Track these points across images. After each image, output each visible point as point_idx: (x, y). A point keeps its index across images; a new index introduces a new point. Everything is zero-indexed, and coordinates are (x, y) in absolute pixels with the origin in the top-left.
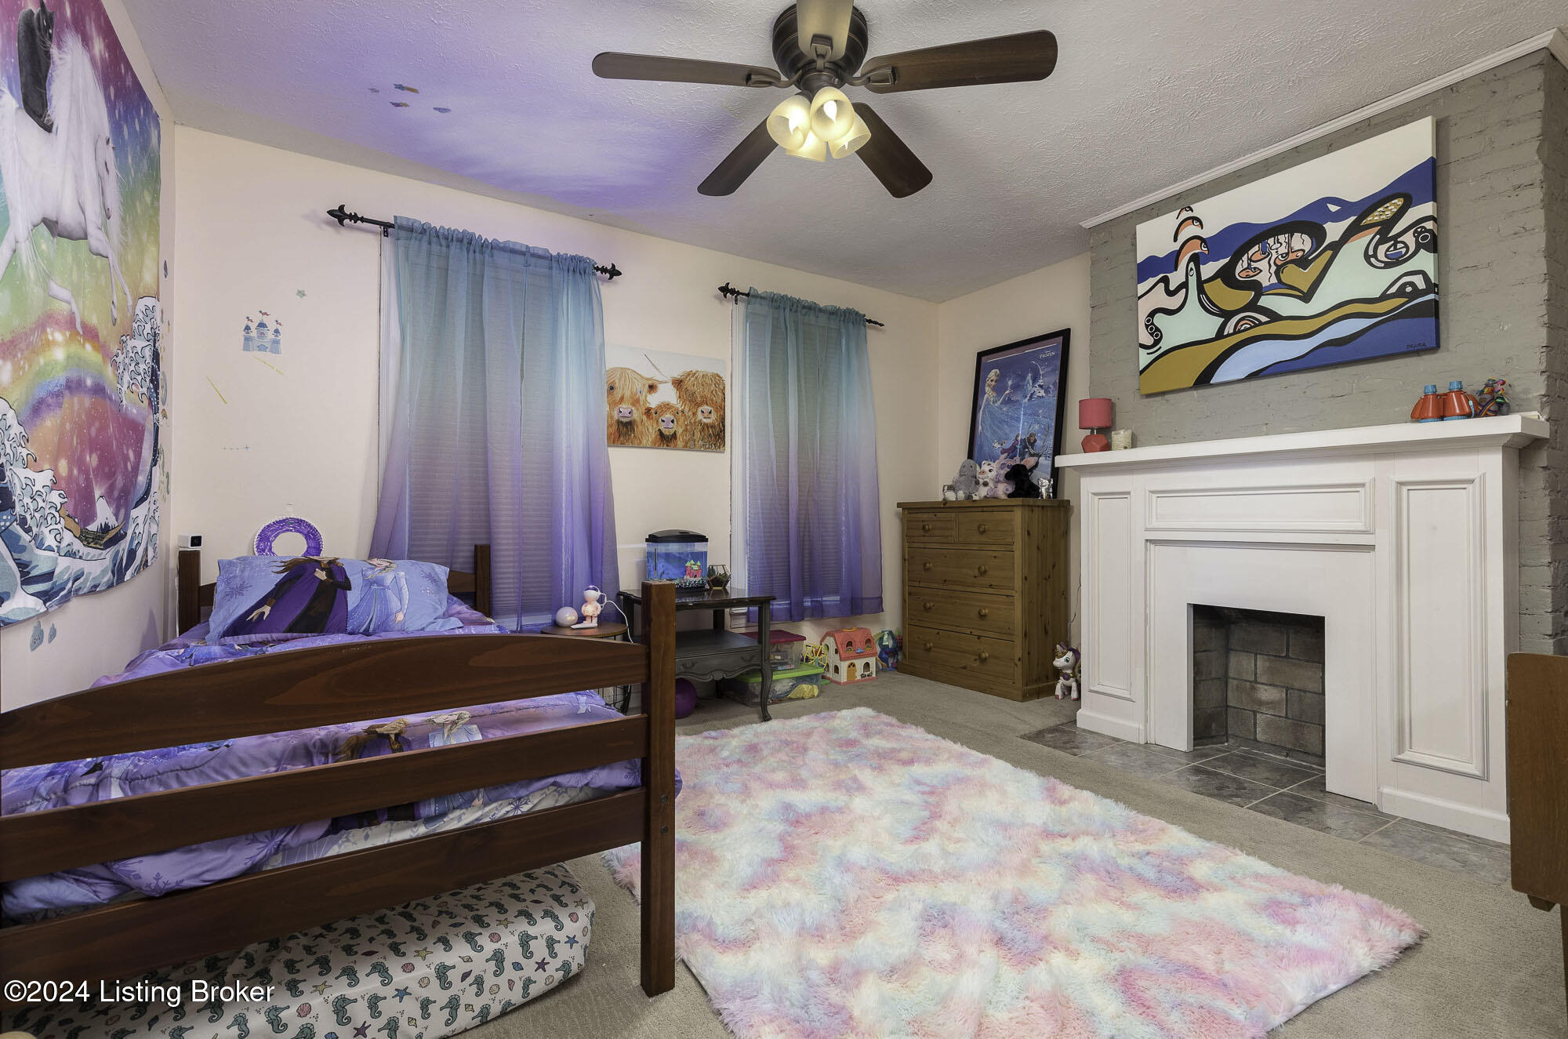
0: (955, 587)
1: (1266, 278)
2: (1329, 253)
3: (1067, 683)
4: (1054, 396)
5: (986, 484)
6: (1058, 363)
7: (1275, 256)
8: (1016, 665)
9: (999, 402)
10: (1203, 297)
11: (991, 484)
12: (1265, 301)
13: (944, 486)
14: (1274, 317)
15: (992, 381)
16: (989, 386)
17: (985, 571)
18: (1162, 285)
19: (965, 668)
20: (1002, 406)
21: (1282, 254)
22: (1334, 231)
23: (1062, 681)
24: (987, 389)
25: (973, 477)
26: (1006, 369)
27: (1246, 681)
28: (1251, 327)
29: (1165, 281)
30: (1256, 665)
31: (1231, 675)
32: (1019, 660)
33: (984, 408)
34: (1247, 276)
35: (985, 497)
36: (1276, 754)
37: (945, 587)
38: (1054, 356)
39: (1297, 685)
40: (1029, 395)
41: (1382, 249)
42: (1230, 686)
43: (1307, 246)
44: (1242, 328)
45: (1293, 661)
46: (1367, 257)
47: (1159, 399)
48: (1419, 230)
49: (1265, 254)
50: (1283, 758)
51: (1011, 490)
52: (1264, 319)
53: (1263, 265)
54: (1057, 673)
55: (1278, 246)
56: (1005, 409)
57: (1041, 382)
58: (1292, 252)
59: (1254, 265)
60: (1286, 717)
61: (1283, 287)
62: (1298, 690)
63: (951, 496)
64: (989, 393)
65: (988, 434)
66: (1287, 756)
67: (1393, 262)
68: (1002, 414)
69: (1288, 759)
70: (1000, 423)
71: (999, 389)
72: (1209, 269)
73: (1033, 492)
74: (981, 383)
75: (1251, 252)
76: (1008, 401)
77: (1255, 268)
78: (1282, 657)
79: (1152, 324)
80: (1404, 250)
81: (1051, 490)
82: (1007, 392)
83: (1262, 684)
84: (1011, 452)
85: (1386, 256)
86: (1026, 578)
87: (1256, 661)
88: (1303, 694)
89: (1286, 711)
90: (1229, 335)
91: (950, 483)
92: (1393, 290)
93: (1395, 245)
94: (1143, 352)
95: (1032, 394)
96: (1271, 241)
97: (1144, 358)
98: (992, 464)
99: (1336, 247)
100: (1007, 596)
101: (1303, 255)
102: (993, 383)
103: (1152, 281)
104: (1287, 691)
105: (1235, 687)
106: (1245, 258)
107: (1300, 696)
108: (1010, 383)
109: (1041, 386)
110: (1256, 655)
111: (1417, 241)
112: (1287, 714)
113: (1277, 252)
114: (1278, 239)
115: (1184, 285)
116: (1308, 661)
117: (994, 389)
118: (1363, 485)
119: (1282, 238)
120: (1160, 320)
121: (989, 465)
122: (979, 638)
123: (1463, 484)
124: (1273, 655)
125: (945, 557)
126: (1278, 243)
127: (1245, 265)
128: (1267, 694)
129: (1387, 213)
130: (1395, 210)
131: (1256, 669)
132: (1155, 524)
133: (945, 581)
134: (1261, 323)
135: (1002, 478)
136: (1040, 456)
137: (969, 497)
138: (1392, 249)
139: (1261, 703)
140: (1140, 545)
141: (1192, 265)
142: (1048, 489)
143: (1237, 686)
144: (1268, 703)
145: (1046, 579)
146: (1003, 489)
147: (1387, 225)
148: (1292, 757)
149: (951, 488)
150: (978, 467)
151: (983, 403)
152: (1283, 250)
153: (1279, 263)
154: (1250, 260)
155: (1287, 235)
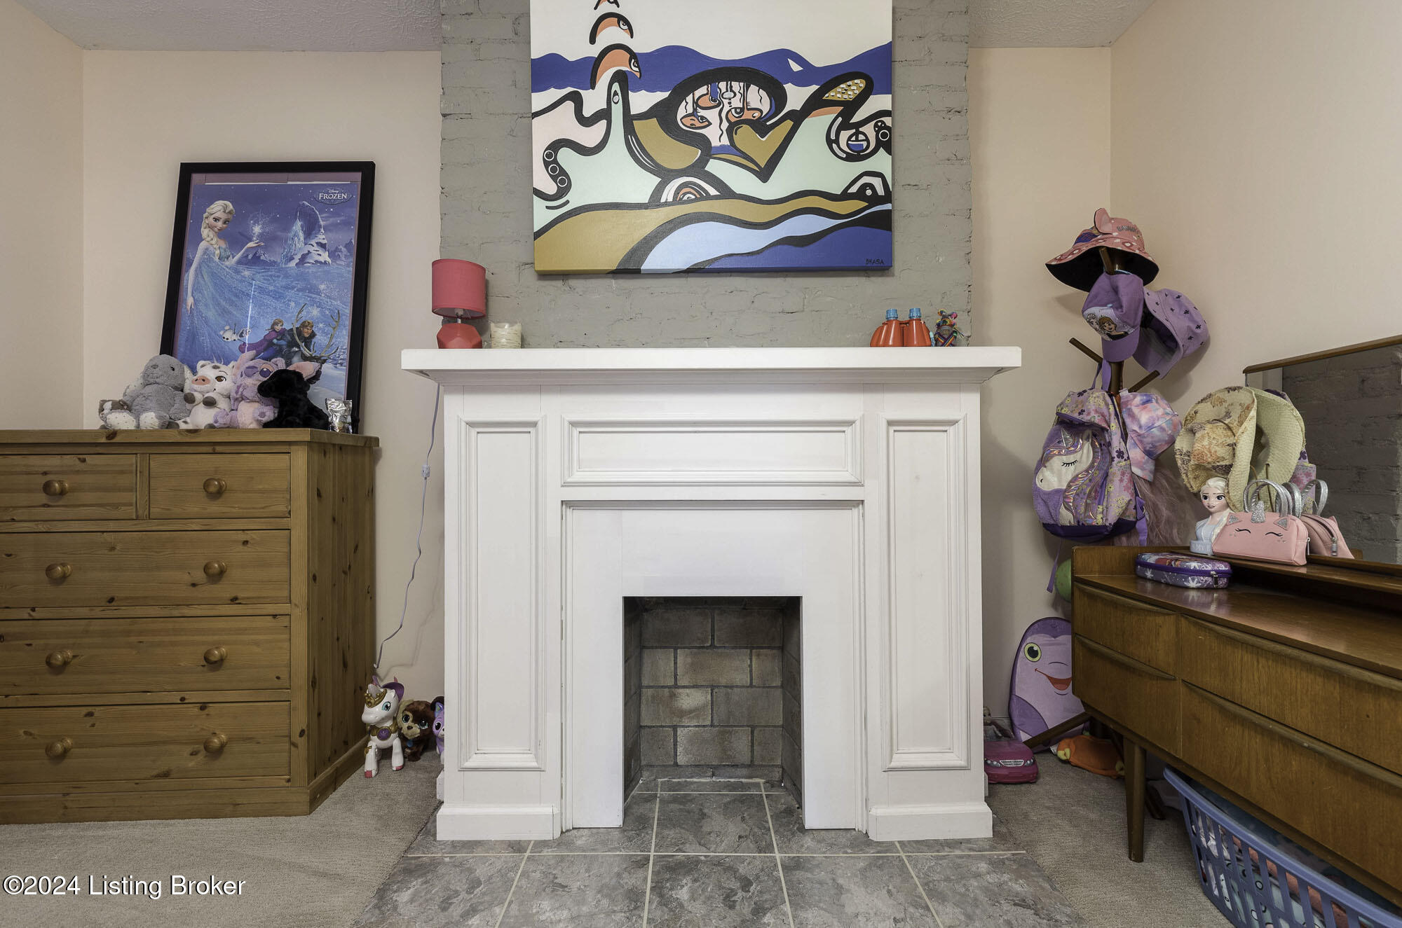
0: (139, 611)
1: (715, 135)
2: (789, 124)
3: (384, 744)
4: (348, 266)
5: (210, 403)
6: (355, 213)
7: (727, 108)
8: (295, 745)
9: (232, 261)
10: (632, 140)
11: (223, 404)
12: (714, 166)
13: (104, 402)
14: (726, 193)
15: (216, 220)
16: (211, 227)
17: (222, 572)
18: (569, 106)
19: (166, 775)
20: (241, 267)
21: (736, 108)
22: (797, 96)
23: (375, 743)
24: (205, 232)
25: (176, 388)
26: (246, 204)
27: (662, 687)
28: (696, 200)
29: (577, 99)
30: (675, 663)
31: (645, 682)
32: (302, 733)
33: (199, 267)
34: (692, 126)
35: (211, 426)
36: (701, 777)
37: (109, 613)
38: (345, 202)
39: (723, 681)
40: (299, 256)
41: (845, 135)
42: (643, 699)
43: (766, 107)
44: (685, 198)
45: (720, 650)
46: (829, 142)
47: (559, 283)
48: (879, 124)
49: (715, 101)
50: (708, 780)
51: (270, 413)
52: (713, 192)
53: (712, 115)
54: (365, 731)
55: (734, 94)
56: (247, 273)
57: (321, 238)
58: (748, 109)
59: (702, 113)
60: (712, 725)
61: (734, 153)
62: (726, 687)
63: (122, 421)
64: (208, 243)
65: (211, 314)
66: (713, 775)
67: (855, 155)
68: (242, 281)
69: (714, 779)
70: (236, 296)
71: (233, 235)
72: (642, 101)
73: (316, 421)
74: (190, 221)
75: (698, 93)
76: (254, 260)
77: (702, 118)
78: (707, 648)
79: (555, 161)
80: (865, 144)
81: (349, 419)
82: (251, 244)
83: (684, 687)
84: (267, 348)
85: (848, 145)
86: (314, 578)
87: (676, 658)
88: (729, 690)
89: (712, 717)
90: (667, 204)
91: (119, 397)
92: (854, 189)
93: (857, 133)
94: (539, 204)
95: (304, 257)
96: (722, 85)
97: (542, 214)
98: (223, 367)
99: (798, 118)
100: (275, 616)
101: (760, 118)
102: (220, 224)
103: (553, 94)
104: (712, 690)
105: (650, 698)
106: (689, 99)
107: (727, 694)
108: (257, 229)
109: (322, 246)
110: (676, 649)
111: (877, 136)
112: (712, 720)
113: (730, 103)
114: (731, 87)
115: (605, 114)
116: (733, 648)
117: (221, 234)
118: (850, 423)
119: (736, 86)
120: (566, 157)
121: (215, 367)
122: (203, 708)
123: (945, 426)
124: (696, 647)
125: (113, 549)
126: (731, 91)
127: (690, 110)
128: (691, 699)
129: (849, 93)
130: (857, 92)
131: (676, 668)
132: (578, 476)
133: (111, 600)
134: (709, 197)
135: (251, 392)
136: (325, 361)
137: (170, 425)
138: (854, 138)
139: (682, 713)
140: (553, 509)
141: (616, 87)
142: (343, 417)
143: (653, 697)
144: (691, 712)
145: (345, 573)
146: (251, 414)
147: (850, 107)
148: (719, 776)
149: (119, 406)
150: (188, 373)
151: (195, 257)
152: (737, 103)
153: (733, 120)
154: (696, 103)
155: (742, 84)
